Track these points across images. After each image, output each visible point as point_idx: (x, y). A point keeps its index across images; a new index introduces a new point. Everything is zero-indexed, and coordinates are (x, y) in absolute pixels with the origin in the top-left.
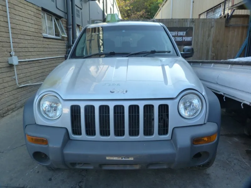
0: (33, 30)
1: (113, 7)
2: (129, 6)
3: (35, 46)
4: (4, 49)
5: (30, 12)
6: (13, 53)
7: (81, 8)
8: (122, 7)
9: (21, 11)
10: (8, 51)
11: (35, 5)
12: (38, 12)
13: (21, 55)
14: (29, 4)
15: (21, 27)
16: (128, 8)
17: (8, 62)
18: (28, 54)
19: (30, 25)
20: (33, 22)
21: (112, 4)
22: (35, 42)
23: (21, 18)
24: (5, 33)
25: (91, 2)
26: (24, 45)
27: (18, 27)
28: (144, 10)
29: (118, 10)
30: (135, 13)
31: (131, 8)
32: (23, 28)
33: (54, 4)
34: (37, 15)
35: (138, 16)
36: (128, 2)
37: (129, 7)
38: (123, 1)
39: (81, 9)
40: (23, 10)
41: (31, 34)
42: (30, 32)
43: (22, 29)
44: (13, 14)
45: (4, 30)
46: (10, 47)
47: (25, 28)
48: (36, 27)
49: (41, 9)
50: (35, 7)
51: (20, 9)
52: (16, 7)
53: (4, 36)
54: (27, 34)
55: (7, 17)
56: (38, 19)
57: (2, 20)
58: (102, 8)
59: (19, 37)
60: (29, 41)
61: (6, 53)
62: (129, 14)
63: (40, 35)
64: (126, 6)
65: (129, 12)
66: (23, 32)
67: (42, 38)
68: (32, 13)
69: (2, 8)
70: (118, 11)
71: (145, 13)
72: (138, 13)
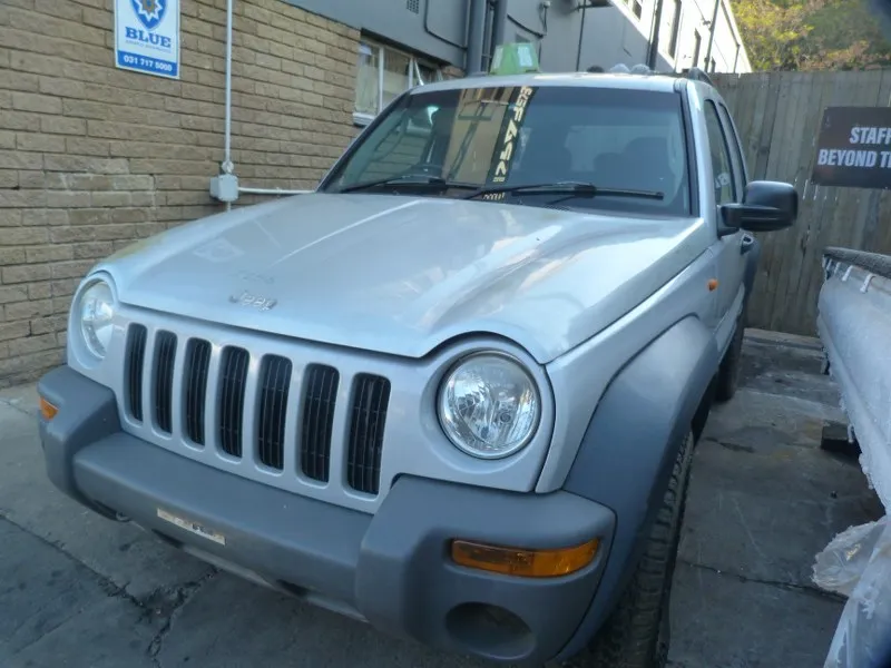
0: (318, 100)
1: (712, 29)
2: (798, 27)
3: (316, 149)
4: (202, 151)
5: (312, 44)
6: (229, 166)
7: (541, 32)
8: (767, 33)
9: (279, 39)
10: (214, 159)
11: (336, 21)
12: (344, 42)
13: (258, 174)
14: (311, 18)
15: (272, 90)
16: (792, 35)
17: (208, 191)
18: (288, 172)
19: (308, 85)
20: (320, 74)
21: (709, 18)
22: (316, 137)
23: (276, 63)
24: (213, 105)
25: (594, 14)
26: (275, 146)
27: (260, 89)
28: (864, 42)
29: (740, 41)
30: (822, 53)
31: (805, 35)
32: (278, 92)
33: (417, 18)
34: (341, 54)
35: (833, 65)
36: (795, 10)
37: (797, 30)
38: (777, 9)
39: (540, 36)
40: (290, 38)
41: (308, 111)
42: (304, 106)
43: (276, 95)
44: (250, 49)
45: (208, 96)
46: (224, 147)
47: (285, 93)
48: (331, 90)
49: (358, 35)
50: (332, 26)
51: (275, 34)
52: (262, 29)
53: (207, 113)
54: (289, 112)
55: (224, 58)
56: (343, 67)
57: (207, 67)
58: (647, 34)
59: (258, 120)
60: (295, 134)
61: (207, 162)
62: (791, 57)
63: (342, 117)
64: (785, 27)
65: (795, 50)
66: (276, 105)
67: (350, 128)
68: (322, 48)
69: (213, 29)
70: (738, 46)
71: (867, 52)
72: (836, 54)
